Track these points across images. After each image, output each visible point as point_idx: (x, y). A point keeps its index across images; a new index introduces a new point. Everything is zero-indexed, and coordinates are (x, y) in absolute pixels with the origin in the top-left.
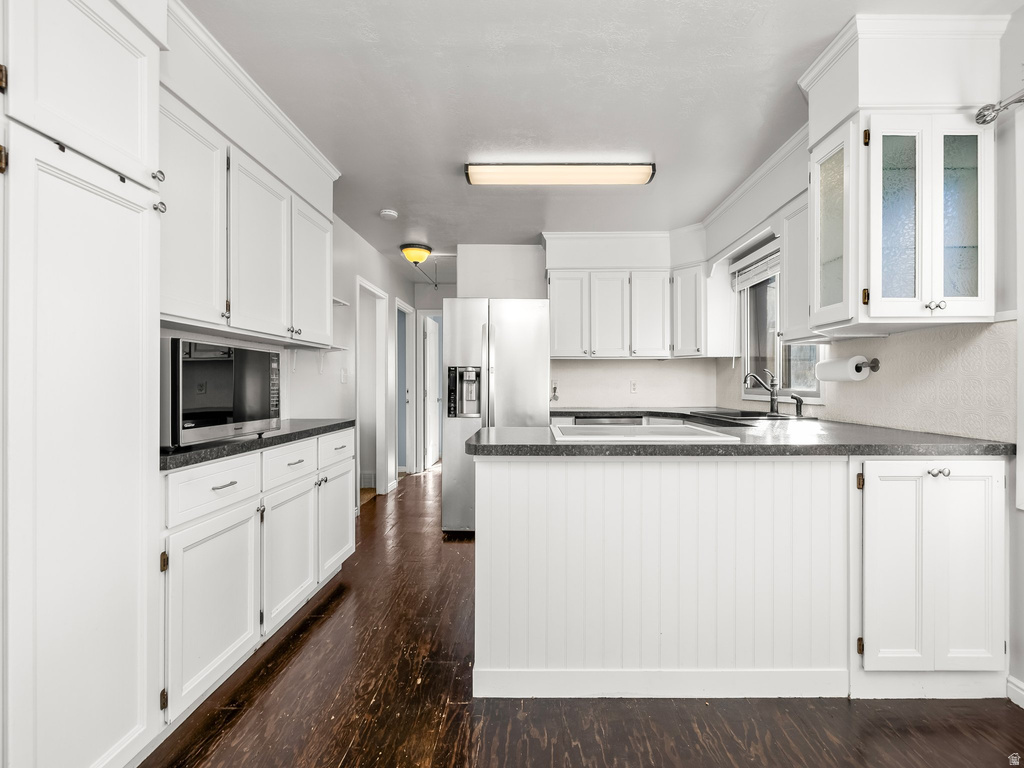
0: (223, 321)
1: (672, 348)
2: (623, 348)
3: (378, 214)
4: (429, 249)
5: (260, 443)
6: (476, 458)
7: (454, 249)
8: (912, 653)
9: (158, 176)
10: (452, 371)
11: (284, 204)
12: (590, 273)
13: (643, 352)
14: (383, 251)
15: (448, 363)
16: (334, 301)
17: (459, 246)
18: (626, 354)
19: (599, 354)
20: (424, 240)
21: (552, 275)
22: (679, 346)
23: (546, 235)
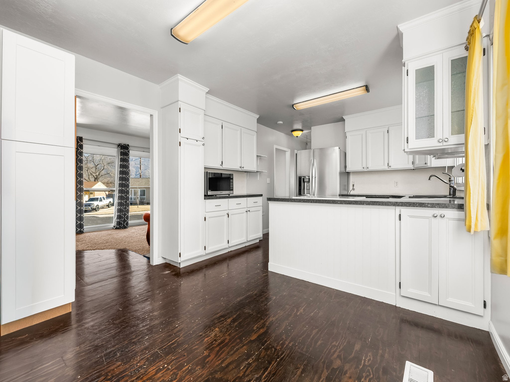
0: (221, 166)
1: (413, 163)
2: (384, 165)
3: (277, 123)
4: (302, 130)
5: (229, 197)
6: (269, 202)
7: (310, 129)
8: (427, 294)
9: (203, 138)
10: (300, 178)
11: (239, 132)
12: (366, 131)
13: (394, 166)
14: (287, 134)
15: (299, 175)
16: (257, 156)
17: (312, 127)
18: (386, 168)
19: (371, 169)
20: (300, 128)
21: (348, 134)
22: (417, 162)
23: (344, 117)
